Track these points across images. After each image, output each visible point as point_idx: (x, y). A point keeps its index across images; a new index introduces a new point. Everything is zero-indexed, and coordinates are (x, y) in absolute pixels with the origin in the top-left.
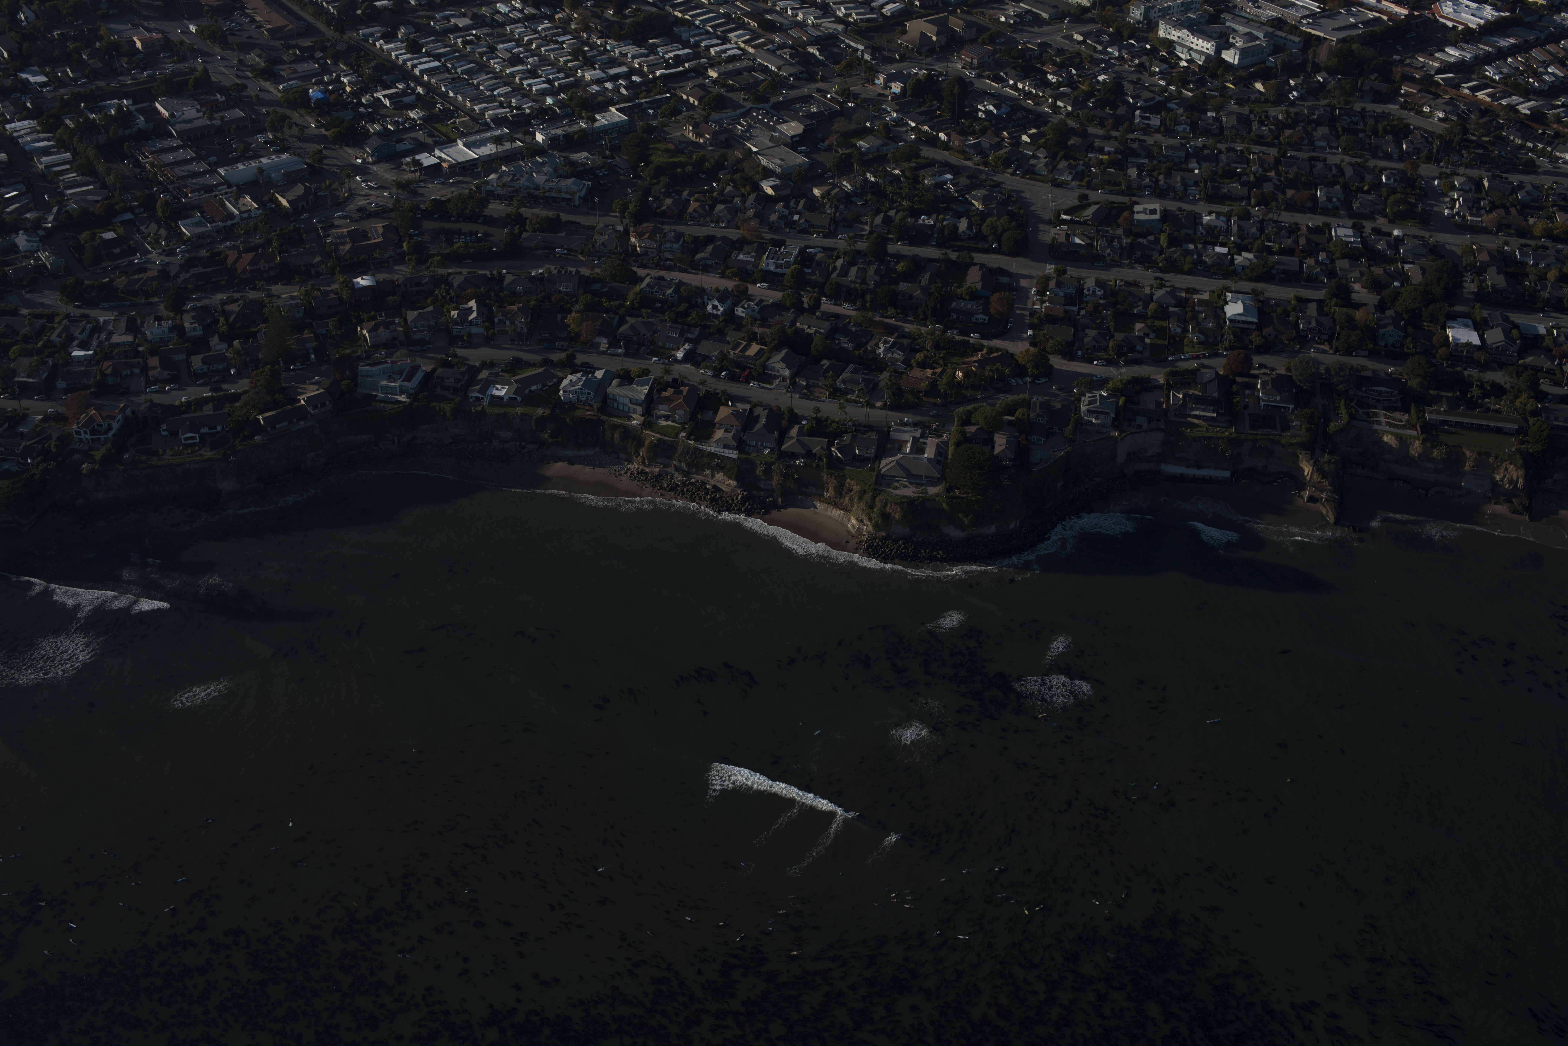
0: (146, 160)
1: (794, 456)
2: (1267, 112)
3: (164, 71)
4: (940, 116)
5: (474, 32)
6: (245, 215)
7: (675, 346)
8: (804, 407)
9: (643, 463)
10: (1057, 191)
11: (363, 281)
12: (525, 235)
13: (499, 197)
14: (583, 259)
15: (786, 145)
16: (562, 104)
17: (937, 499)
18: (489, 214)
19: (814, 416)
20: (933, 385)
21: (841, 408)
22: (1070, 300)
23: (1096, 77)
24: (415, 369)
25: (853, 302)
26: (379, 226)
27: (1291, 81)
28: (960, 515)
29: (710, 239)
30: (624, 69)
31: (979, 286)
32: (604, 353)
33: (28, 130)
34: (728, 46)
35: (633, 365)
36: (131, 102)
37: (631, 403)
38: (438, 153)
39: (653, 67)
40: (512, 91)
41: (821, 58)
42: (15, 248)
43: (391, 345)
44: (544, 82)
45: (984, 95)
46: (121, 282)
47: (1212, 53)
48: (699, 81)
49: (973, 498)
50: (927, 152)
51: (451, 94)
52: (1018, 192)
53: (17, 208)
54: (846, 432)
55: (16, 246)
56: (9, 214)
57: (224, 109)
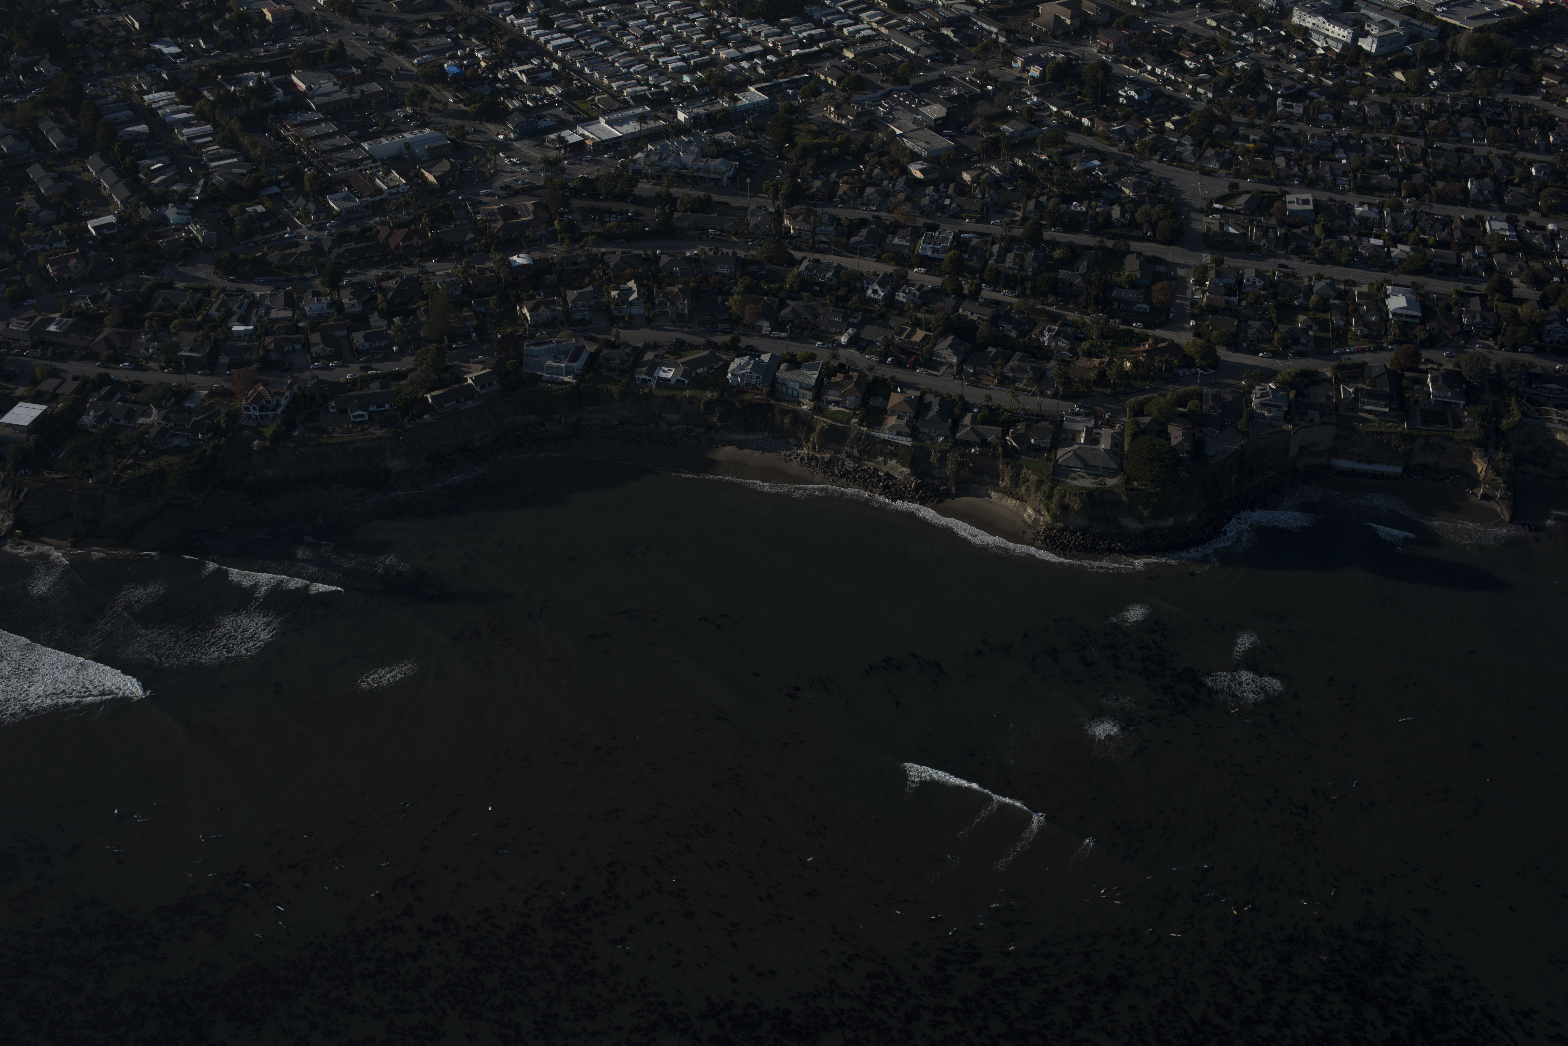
0: (288, 132)
1: (968, 444)
2: (1409, 101)
3: (296, 44)
4: (1080, 101)
5: (604, 8)
6: (393, 191)
7: (838, 331)
8: (975, 395)
9: (814, 448)
10: (1205, 179)
11: (519, 260)
12: (676, 215)
13: (646, 176)
14: (736, 240)
15: (930, 128)
16: (700, 83)
17: (1116, 490)
18: (638, 193)
19: (985, 403)
20: (1102, 374)
21: (1014, 397)
22: (1230, 290)
23: (1234, 63)
24: (580, 349)
25: (1012, 289)
26: (530, 203)
27: (1430, 71)
28: (1140, 507)
29: (863, 223)
30: (758, 48)
31: (1138, 275)
32: (766, 336)
33: (167, 101)
34: (860, 26)
35: (799, 350)
36: (269, 74)
37: (800, 388)
38: (580, 130)
39: (788, 47)
40: (648, 69)
41: (955, 40)
42: (165, 220)
43: (552, 325)
44: (679, 60)
45: (1123, 81)
46: (274, 256)
47: (1349, 41)
48: (835, 61)
49: (1152, 490)
50: (1073, 138)
51: (587, 70)
52: (1167, 180)
53: (163, 181)
54: (1019, 421)
55: (166, 218)
56: (157, 185)
57: (362, 83)
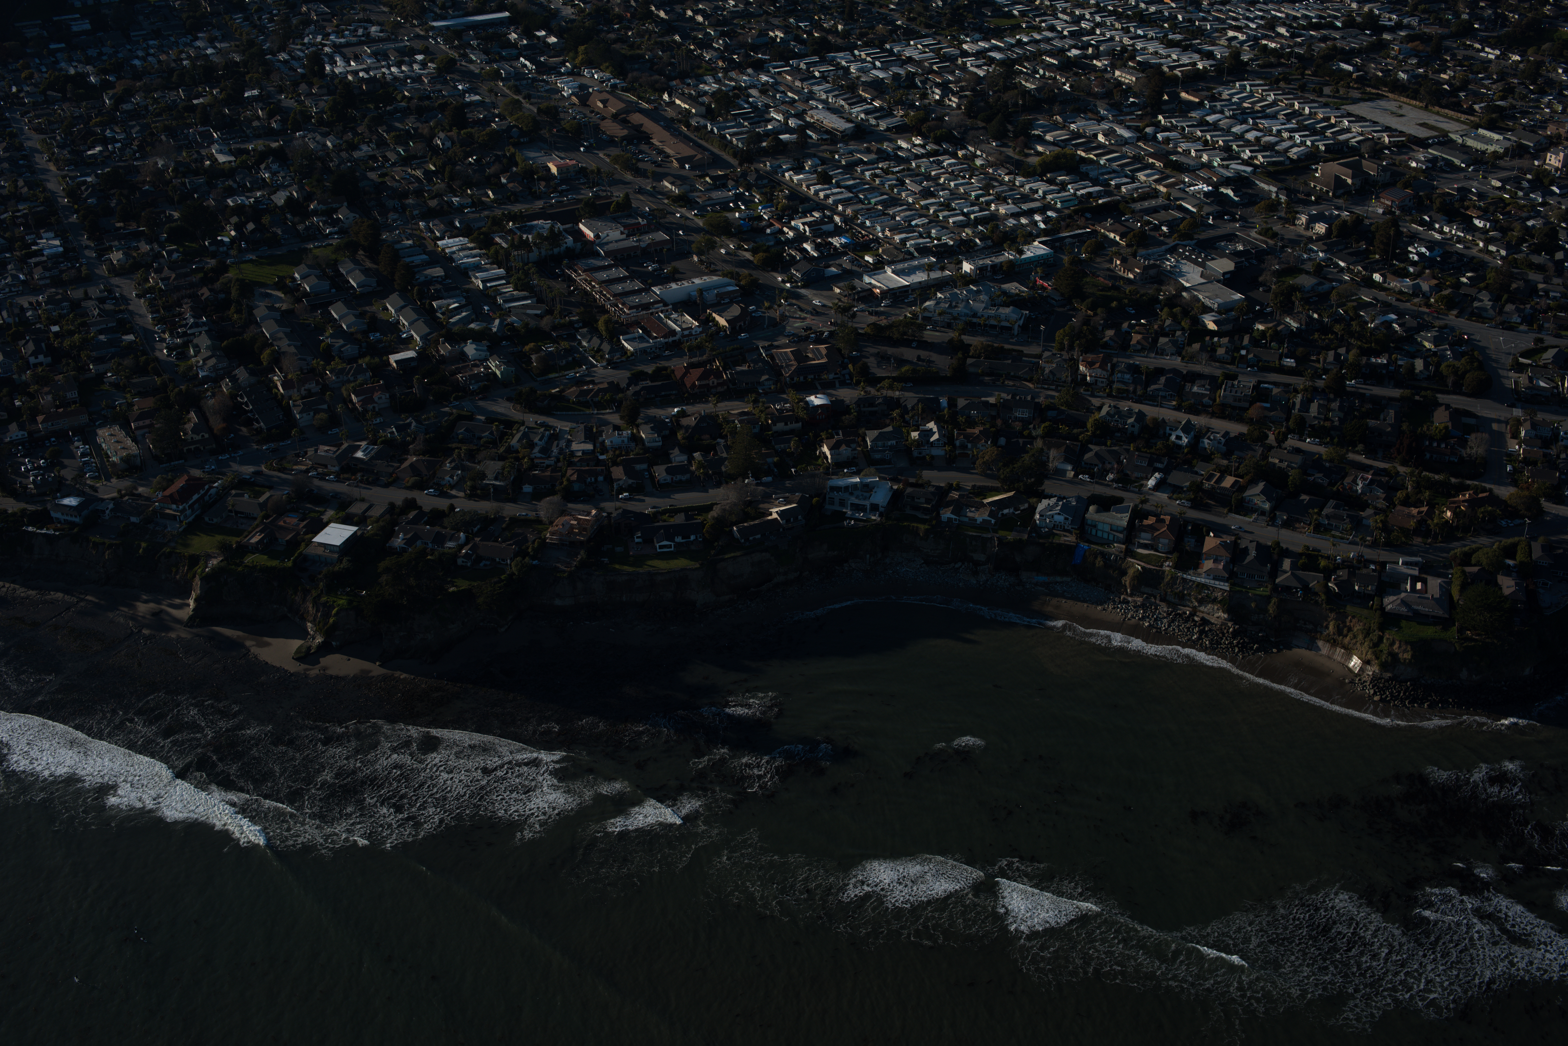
0: (579, 277)
1: (1290, 590)
5: (880, 166)
6: (686, 332)
7: (1145, 475)
8: (1291, 541)
9: (1126, 592)
10: (1508, 333)
11: (816, 400)
12: (970, 361)
14: (1031, 386)
15: (1219, 281)
16: (982, 236)
17: (1449, 640)
18: (926, 340)
19: (1304, 550)
20: (1422, 523)
21: (1331, 544)
22: (1547, 443)
23: (1524, 222)
25: (1317, 438)
26: (822, 347)
29: (1160, 371)
30: (1037, 205)
31: (1449, 426)
32: (1069, 479)
33: (460, 247)
34: (1138, 185)
35: (1107, 493)
36: (558, 223)
37: (1111, 530)
38: (867, 279)
39: (1067, 203)
40: (929, 223)
41: (1237, 198)
42: (463, 356)
43: (851, 463)
44: (960, 215)
45: (1414, 238)
46: (572, 392)
49: (1487, 640)
50: (1367, 292)
51: (868, 224)
52: (1468, 334)
53: (460, 319)
54: (1340, 568)
55: (465, 354)
56: (455, 324)
57: (647, 233)
